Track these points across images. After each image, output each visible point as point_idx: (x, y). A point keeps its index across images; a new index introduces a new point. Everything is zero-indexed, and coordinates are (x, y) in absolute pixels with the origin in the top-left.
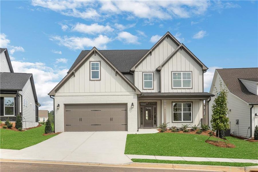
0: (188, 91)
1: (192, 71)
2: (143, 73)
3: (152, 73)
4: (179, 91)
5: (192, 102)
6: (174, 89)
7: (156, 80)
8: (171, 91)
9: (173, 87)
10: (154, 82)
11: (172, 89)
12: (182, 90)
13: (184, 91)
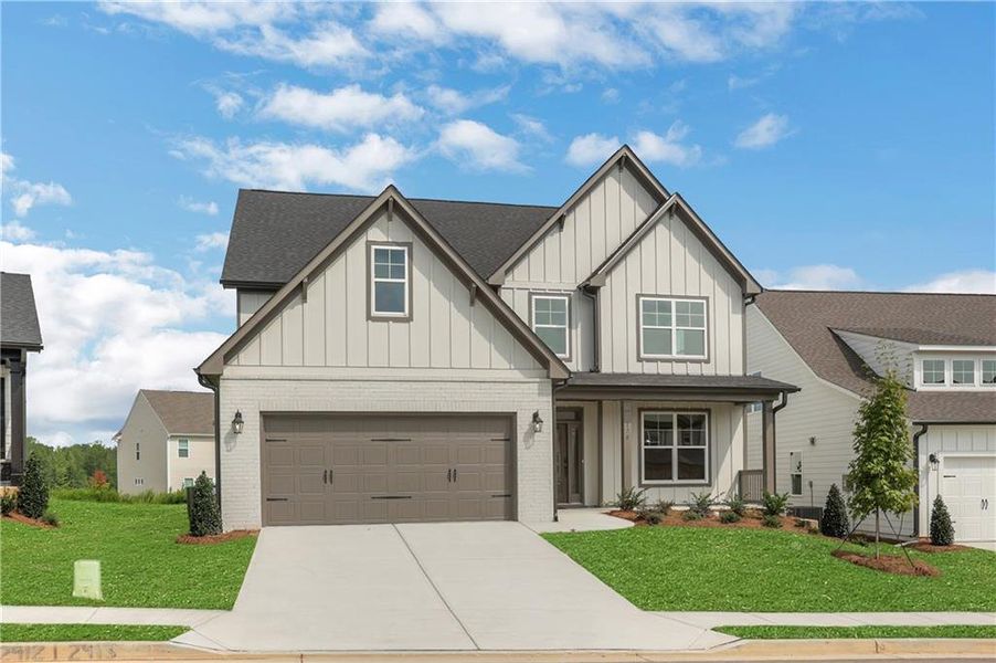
0: (694, 370)
1: (707, 298)
2: (530, 294)
3: (566, 298)
4: (665, 369)
5: (709, 411)
6: (648, 360)
7: (579, 326)
8: (636, 368)
9: (643, 355)
10: (573, 331)
11: (640, 360)
12: (674, 366)
13: (680, 369)
